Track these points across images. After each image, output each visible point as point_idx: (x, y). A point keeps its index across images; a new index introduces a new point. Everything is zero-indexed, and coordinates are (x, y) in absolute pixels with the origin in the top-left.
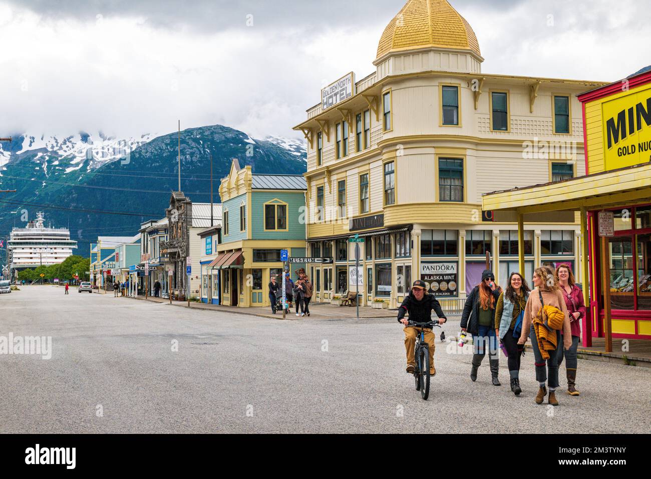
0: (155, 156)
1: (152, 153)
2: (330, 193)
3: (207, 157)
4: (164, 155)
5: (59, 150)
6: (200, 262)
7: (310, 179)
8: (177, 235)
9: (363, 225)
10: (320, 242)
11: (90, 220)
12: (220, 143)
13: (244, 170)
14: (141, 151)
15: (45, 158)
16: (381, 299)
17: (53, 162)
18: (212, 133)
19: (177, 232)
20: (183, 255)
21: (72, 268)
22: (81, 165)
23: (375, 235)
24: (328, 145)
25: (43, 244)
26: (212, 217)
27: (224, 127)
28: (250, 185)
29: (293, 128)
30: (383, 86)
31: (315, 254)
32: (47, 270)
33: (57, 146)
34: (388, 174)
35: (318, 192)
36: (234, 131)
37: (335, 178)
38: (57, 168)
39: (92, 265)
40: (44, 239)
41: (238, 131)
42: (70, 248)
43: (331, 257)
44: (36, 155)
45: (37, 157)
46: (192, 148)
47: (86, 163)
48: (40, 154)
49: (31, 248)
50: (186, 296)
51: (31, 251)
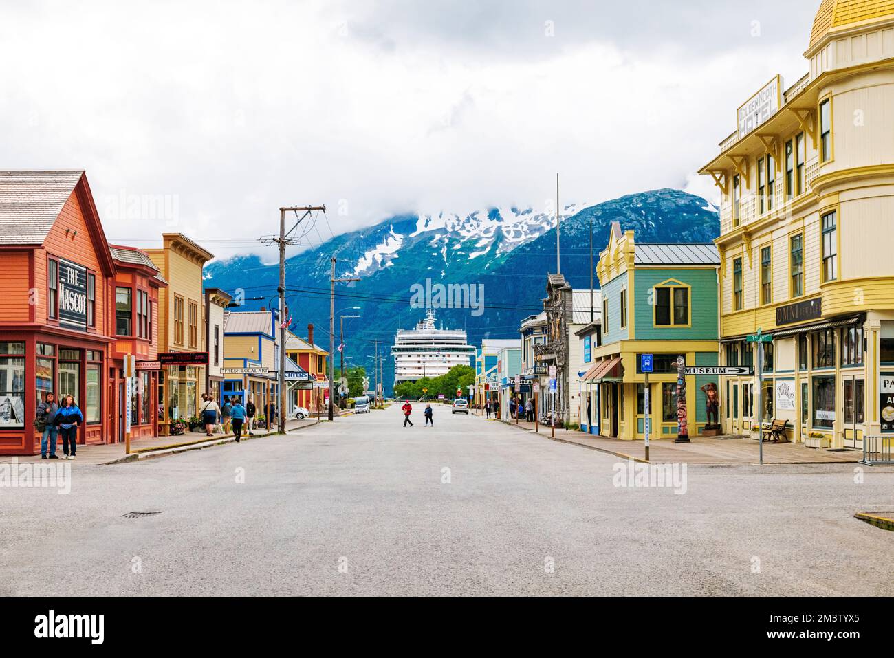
0: (582, 233)
1: (578, 229)
2: (751, 267)
3: (651, 233)
4: (594, 232)
5: (461, 229)
6: (579, 374)
7: (723, 247)
8: (555, 335)
9: (795, 316)
10: (735, 343)
11: (499, 319)
12: (669, 212)
13: (625, 237)
14: (564, 228)
15: (443, 242)
16: (819, 433)
17: (454, 245)
18: (658, 200)
19: (555, 331)
20: (560, 364)
21: (458, 381)
22: (488, 249)
23: (813, 331)
24: (748, 195)
25: (434, 350)
26: (592, 308)
27: (674, 192)
28: (632, 259)
29: (699, 172)
30: (820, 89)
31: (731, 361)
32: (431, 384)
33: (458, 225)
34: (827, 232)
35: (735, 267)
36: (688, 195)
37: (757, 243)
38: (459, 253)
39: (477, 377)
40: (435, 344)
41: (693, 196)
42: (467, 355)
43: (751, 366)
44: (433, 238)
45: (435, 240)
46: (631, 221)
47: (495, 246)
48: (438, 236)
49: (419, 355)
50: (565, 422)
51: (419, 359)
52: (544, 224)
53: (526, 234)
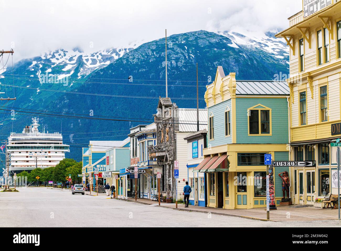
0: (141, 62)
1: (139, 59)
2: (312, 98)
3: (191, 62)
4: (150, 61)
5: (51, 58)
6: (187, 166)
7: (292, 84)
8: (164, 139)
10: (302, 145)
11: (80, 125)
12: (204, 48)
13: (228, 77)
14: (128, 57)
15: (39, 66)
17: (46, 69)
18: (196, 39)
19: (164, 136)
20: (171, 159)
21: (66, 171)
22: (72, 72)
24: (310, 52)
25: (38, 148)
26: (198, 122)
27: (208, 33)
31: (298, 157)
32: (42, 173)
33: (50, 55)
35: (300, 98)
36: (218, 35)
39: (84, 168)
40: (39, 143)
41: (221, 36)
42: (63, 152)
43: (313, 161)
44: (31, 63)
45: (32, 65)
46: (178, 53)
47: (77, 70)
48: (34, 63)
49: (27, 152)
50: (174, 198)
51: (27, 154)
52: (114, 55)
53: (100, 62)
